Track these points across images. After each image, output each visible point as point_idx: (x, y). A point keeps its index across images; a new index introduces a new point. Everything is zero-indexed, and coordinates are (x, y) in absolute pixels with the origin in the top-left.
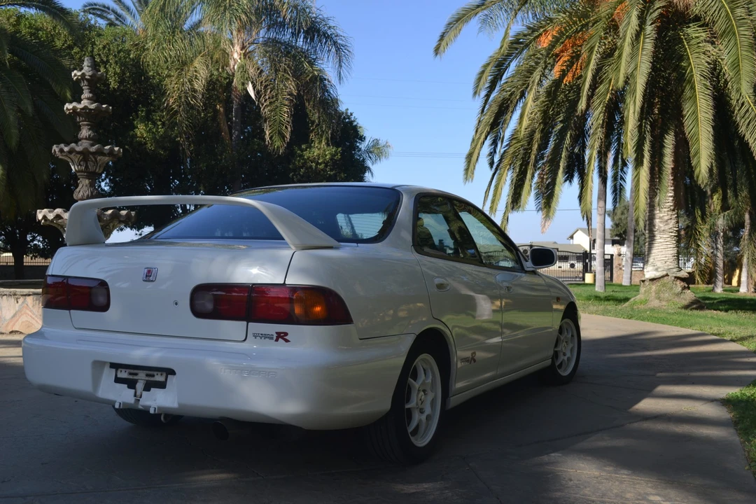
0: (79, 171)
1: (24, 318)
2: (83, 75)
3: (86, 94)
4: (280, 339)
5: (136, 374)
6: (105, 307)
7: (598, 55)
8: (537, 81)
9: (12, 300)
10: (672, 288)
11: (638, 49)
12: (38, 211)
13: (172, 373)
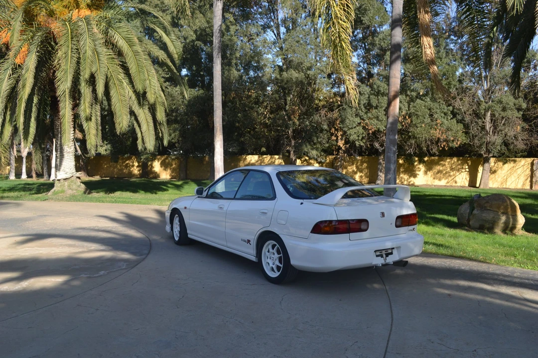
5: (382, 252)
6: (366, 229)
13: (393, 248)
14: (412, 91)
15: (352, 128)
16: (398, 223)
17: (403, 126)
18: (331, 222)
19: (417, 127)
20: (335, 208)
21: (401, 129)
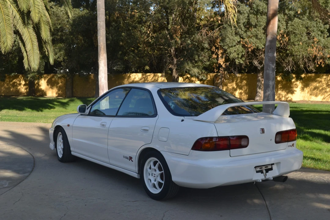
5: (262, 168)
6: (247, 146)
13: (273, 164)
14: (291, 10)
15: (232, 47)
16: (278, 139)
17: (281, 44)
18: (211, 138)
19: (295, 45)
20: (215, 124)
21: (279, 47)
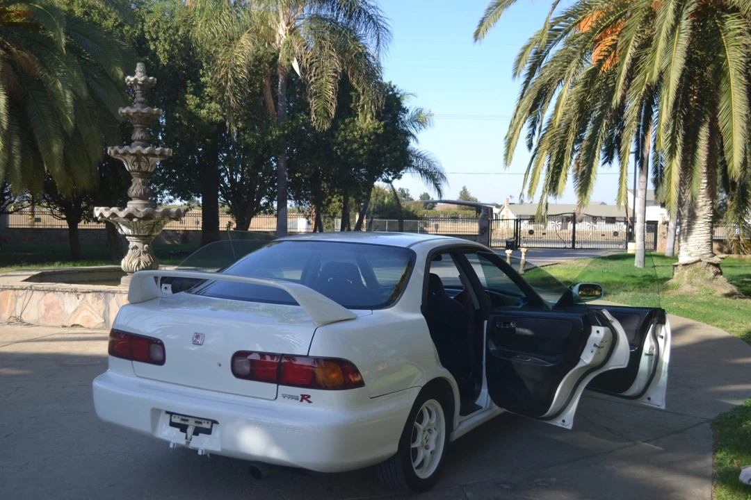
0: (133, 171)
1: (84, 313)
2: (136, 80)
3: (139, 98)
4: (304, 400)
5: (187, 420)
6: (161, 362)
7: (634, 49)
8: (572, 73)
9: (73, 296)
10: (704, 274)
11: (673, 43)
12: (95, 208)
13: (216, 422)
